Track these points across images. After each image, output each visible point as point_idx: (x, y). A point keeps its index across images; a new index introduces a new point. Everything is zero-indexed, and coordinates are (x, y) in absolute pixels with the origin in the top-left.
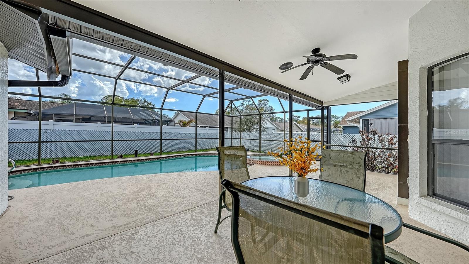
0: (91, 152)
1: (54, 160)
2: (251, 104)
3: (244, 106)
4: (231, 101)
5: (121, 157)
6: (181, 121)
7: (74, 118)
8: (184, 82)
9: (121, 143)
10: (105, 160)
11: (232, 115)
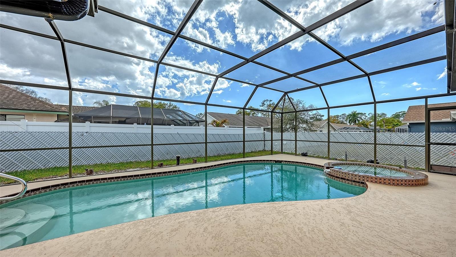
0: (128, 157)
1: (88, 169)
2: (272, 104)
3: (265, 106)
4: (286, 93)
5: (161, 165)
6: (214, 121)
7: (111, 121)
8: (248, 61)
9: (158, 148)
10: (143, 169)
11: (282, 112)
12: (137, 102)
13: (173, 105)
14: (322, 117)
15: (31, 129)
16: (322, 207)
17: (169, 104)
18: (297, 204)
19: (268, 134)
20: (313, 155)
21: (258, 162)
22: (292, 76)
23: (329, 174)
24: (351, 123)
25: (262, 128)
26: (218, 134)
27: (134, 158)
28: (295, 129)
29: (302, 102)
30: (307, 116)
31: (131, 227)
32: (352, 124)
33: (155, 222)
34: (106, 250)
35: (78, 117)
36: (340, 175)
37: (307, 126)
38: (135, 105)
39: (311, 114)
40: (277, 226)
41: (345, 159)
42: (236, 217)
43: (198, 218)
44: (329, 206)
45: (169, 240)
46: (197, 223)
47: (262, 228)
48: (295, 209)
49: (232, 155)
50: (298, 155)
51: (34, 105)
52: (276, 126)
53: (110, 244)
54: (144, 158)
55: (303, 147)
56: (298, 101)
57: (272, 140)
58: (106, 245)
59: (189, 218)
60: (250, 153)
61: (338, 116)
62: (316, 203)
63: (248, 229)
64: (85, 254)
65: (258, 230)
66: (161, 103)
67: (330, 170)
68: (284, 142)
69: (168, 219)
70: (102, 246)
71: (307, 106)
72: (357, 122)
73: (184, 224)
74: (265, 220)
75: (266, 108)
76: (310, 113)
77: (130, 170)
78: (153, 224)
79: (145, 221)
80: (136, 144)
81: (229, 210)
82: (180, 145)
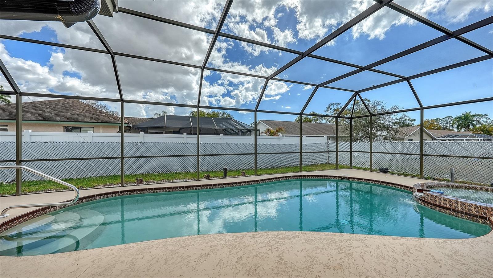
0: (178, 167)
1: (138, 179)
4: (357, 93)
5: (208, 177)
6: (268, 130)
7: (165, 131)
8: (303, 55)
9: (207, 158)
10: (190, 180)
11: (352, 116)
12: (192, 112)
13: (227, 113)
14: (413, 122)
15: (96, 140)
16: (407, 248)
17: (222, 113)
18: (368, 239)
19: (333, 144)
20: (397, 171)
21: (318, 178)
22: (364, 69)
23: (422, 200)
24: (461, 129)
25: (325, 136)
26: (271, 144)
27: (183, 169)
28: (370, 137)
29: (381, 103)
30: (388, 121)
31: (161, 246)
32: (462, 131)
33: (186, 242)
34: (130, 269)
35: (137, 128)
36: (440, 203)
37: (388, 133)
38: (190, 115)
39: (394, 118)
40: (334, 269)
41: (450, 179)
42: (280, 247)
43: (233, 243)
44: (421, 249)
45: (195, 267)
46: (231, 250)
47: (313, 268)
48: (364, 247)
49: (287, 168)
50: (374, 171)
51: (101, 118)
52: (343, 133)
53: (135, 264)
54: (193, 168)
55: (382, 160)
56: (376, 102)
57: (337, 152)
58: (131, 264)
59: (223, 242)
60: (310, 166)
61: (438, 120)
62: (398, 241)
63: (293, 267)
64: (110, 271)
65: (306, 271)
66: (214, 112)
67: (424, 194)
68: (355, 154)
69: (200, 241)
70: (127, 264)
71: (388, 108)
72: (471, 127)
73: (216, 248)
74: (318, 258)
75: (333, 114)
76: (392, 116)
77: (177, 181)
78: (183, 245)
79: (176, 240)
80: (186, 155)
81: (273, 238)
82: (237, 156)
